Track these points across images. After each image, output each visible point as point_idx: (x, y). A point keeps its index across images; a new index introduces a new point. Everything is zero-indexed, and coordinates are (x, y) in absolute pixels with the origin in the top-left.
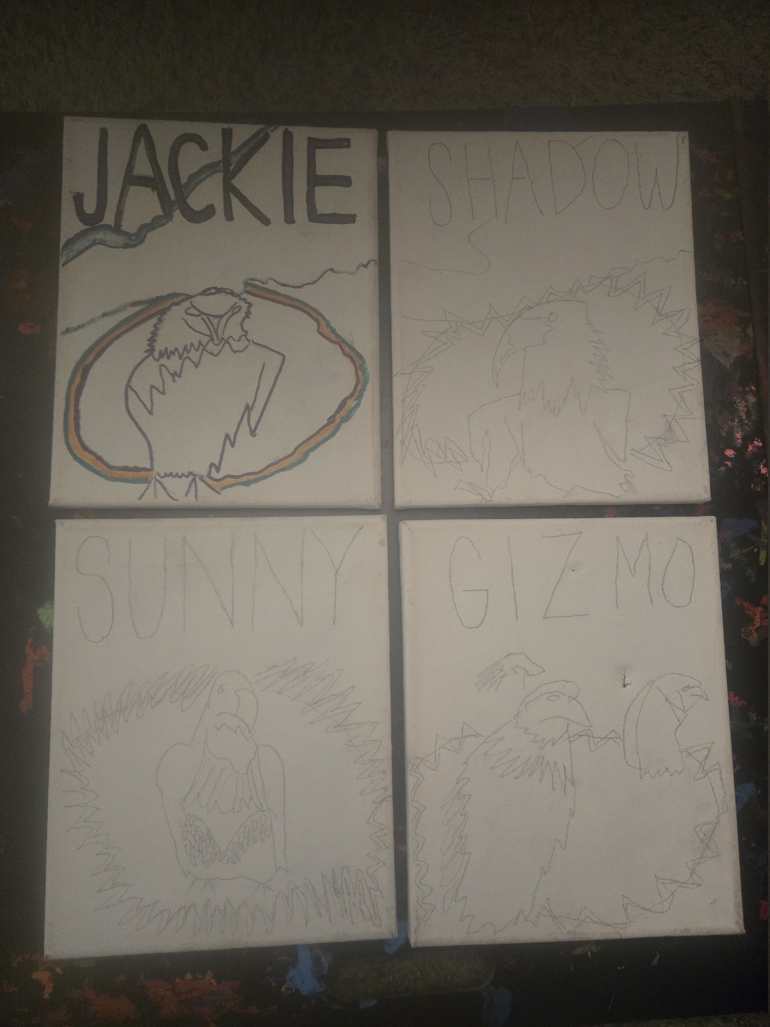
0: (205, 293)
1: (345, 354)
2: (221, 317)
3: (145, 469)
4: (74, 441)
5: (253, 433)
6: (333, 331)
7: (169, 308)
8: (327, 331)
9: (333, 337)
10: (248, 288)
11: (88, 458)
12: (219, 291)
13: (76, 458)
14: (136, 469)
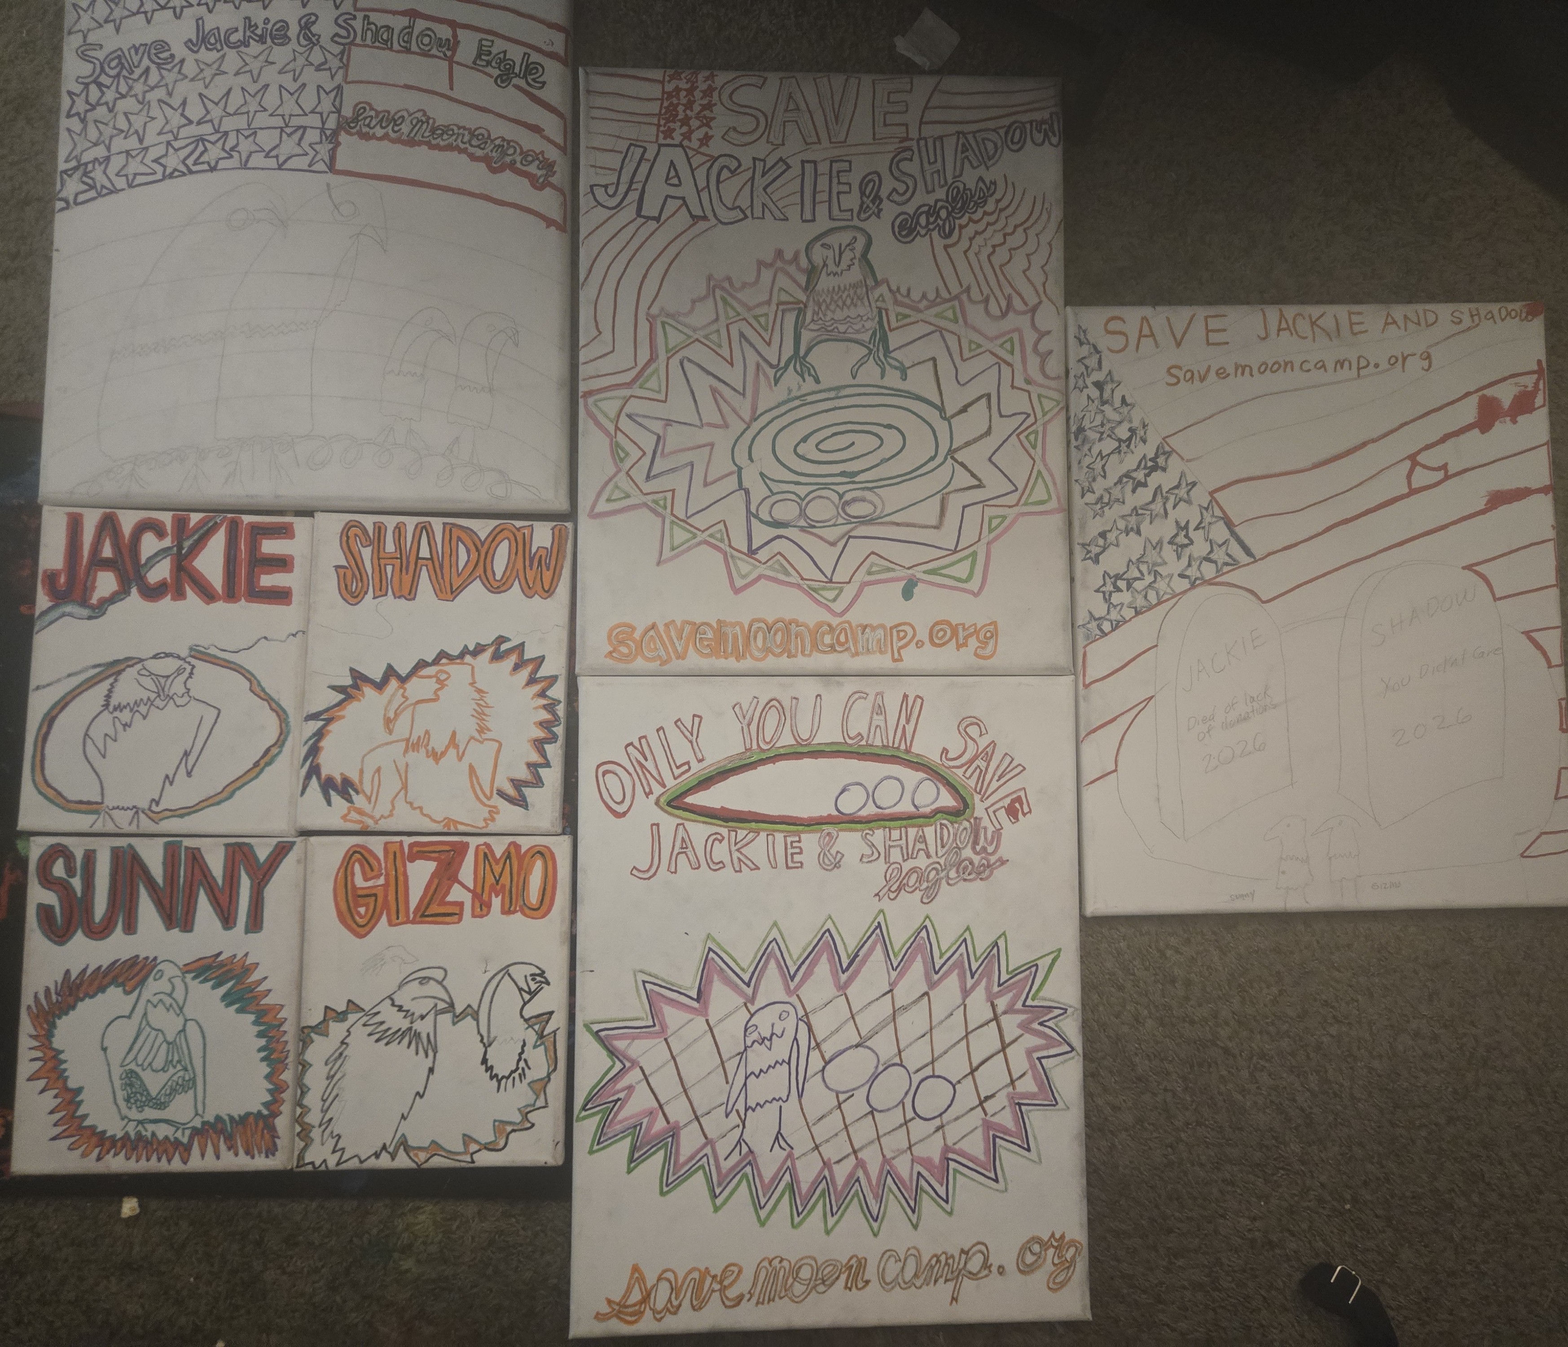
0: (155, 657)
1: (272, 709)
2: (168, 677)
3: (97, 803)
4: (39, 779)
5: (189, 774)
6: (263, 690)
7: (124, 670)
8: (258, 690)
9: (262, 694)
10: (193, 653)
11: (50, 793)
12: (167, 655)
13: (40, 793)
14: (89, 803)
